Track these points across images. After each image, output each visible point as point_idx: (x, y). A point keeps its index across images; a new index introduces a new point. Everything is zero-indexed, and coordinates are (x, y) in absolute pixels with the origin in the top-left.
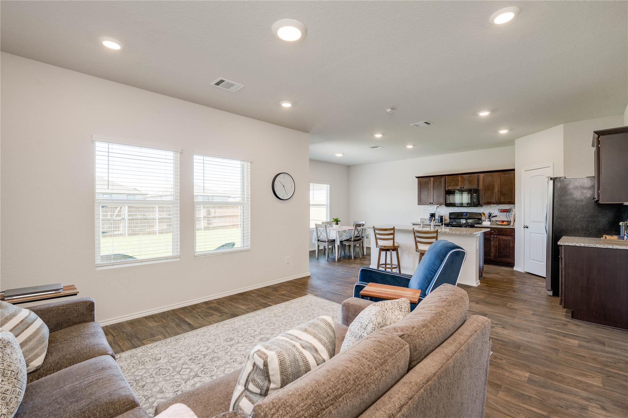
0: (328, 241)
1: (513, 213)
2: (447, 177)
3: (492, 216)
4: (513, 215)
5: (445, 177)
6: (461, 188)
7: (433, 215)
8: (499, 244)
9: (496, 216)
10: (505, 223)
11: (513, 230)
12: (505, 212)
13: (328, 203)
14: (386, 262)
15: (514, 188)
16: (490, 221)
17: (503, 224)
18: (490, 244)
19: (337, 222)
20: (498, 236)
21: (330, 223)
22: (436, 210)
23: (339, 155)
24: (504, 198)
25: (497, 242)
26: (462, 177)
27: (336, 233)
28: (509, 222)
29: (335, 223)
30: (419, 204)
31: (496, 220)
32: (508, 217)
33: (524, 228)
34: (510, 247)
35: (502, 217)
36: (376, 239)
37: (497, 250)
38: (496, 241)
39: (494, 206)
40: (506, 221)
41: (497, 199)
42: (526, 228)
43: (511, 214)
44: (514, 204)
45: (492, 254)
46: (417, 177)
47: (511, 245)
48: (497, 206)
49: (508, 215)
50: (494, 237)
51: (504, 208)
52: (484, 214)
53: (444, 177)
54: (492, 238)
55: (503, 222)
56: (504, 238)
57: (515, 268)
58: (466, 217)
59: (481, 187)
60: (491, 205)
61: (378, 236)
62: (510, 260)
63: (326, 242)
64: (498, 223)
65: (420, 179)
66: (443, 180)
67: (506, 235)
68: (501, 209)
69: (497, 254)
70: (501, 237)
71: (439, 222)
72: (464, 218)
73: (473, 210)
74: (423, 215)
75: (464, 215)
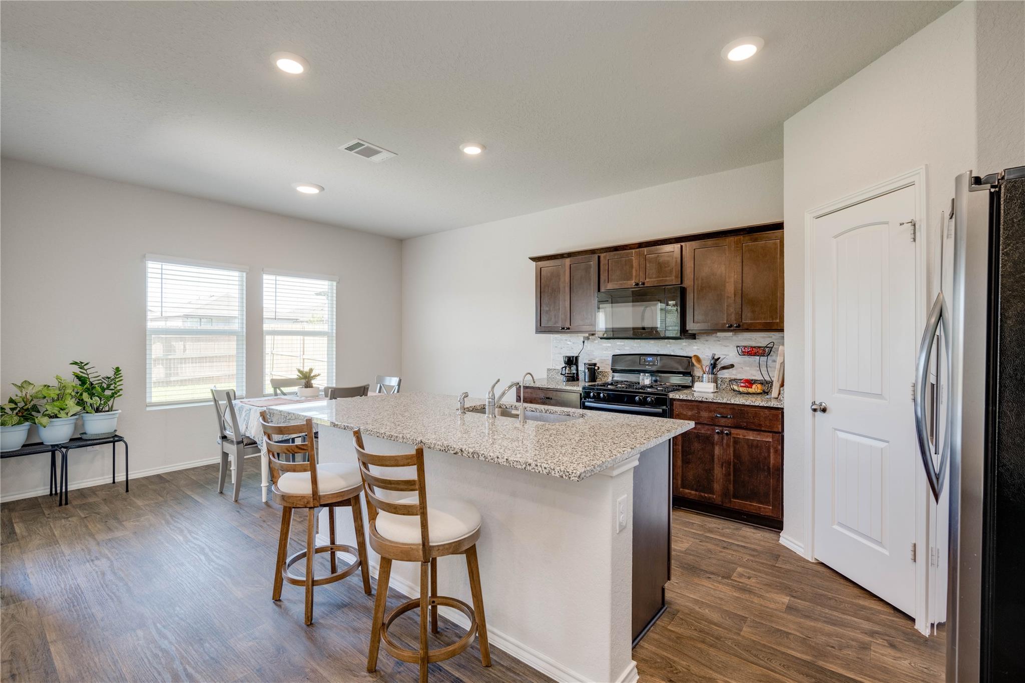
1: (779, 360)
2: (602, 255)
3: (719, 366)
4: (778, 366)
5: (599, 257)
6: (637, 284)
7: (571, 361)
8: (737, 456)
9: (732, 366)
10: (756, 388)
11: (778, 414)
12: (755, 354)
13: (332, 329)
14: (333, 541)
15: (780, 282)
16: (715, 381)
17: (750, 390)
18: (713, 456)
19: (309, 379)
20: (733, 431)
22: (581, 346)
23: (308, 190)
24: (753, 312)
25: (732, 449)
26: (639, 254)
28: (767, 385)
30: (538, 331)
31: (733, 377)
32: (764, 369)
33: (815, 410)
34: (769, 468)
35: (748, 369)
37: (729, 475)
38: (728, 445)
39: (726, 338)
40: (760, 382)
41: (733, 317)
42: (819, 414)
43: (774, 361)
44: (782, 330)
45: (717, 487)
46: (534, 259)
47: (772, 461)
48: (734, 338)
49: (763, 363)
50: (722, 432)
51: (754, 344)
52: (698, 360)
53: (596, 256)
54: (716, 437)
55: (750, 383)
56: (751, 436)
57: (786, 539)
58: (654, 368)
59: (688, 283)
60: (719, 334)
62: (767, 510)
64: (736, 388)
65: (541, 264)
66: (593, 263)
67: (758, 430)
68: (745, 347)
69: (731, 487)
70: (741, 434)
71: (586, 381)
72: (645, 372)
73: (672, 349)
74: (553, 360)
75: (649, 362)
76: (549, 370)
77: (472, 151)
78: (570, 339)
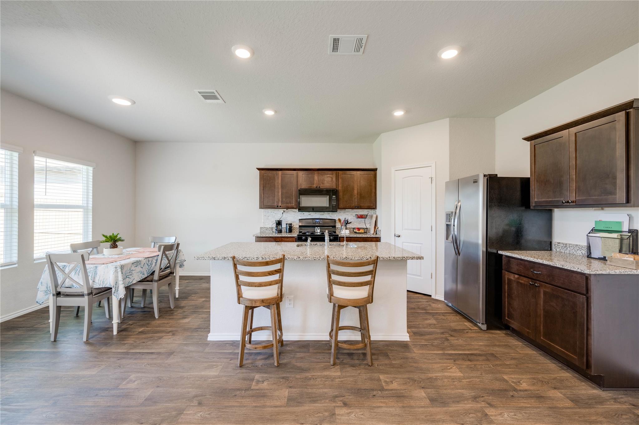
0: (90, 294)
1: (374, 219)
2: (299, 172)
4: (373, 222)
6: (318, 187)
9: (353, 223)
10: (361, 231)
11: (378, 239)
12: (362, 218)
15: (373, 190)
16: (347, 229)
19: (114, 242)
21: (94, 246)
22: (282, 215)
24: (364, 201)
26: (319, 174)
27: (116, 271)
28: (366, 230)
29: (109, 244)
30: (261, 208)
31: (353, 227)
32: (366, 224)
35: (358, 224)
36: (238, 285)
40: (363, 229)
41: (357, 203)
42: (397, 237)
44: (375, 209)
46: (259, 169)
51: (360, 214)
52: (340, 220)
53: (296, 172)
55: (359, 229)
58: (320, 225)
59: (340, 188)
61: (242, 278)
63: (82, 295)
64: (355, 231)
65: (263, 172)
66: (295, 175)
68: (358, 215)
71: (287, 232)
72: (317, 226)
73: (326, 216)
74: (263, 223)
75: (317, 222)
76: (261, 228)
77: (269, 113)
78: (274, 211)
